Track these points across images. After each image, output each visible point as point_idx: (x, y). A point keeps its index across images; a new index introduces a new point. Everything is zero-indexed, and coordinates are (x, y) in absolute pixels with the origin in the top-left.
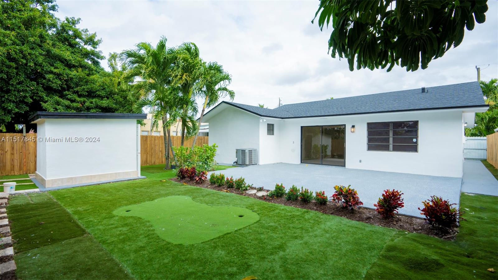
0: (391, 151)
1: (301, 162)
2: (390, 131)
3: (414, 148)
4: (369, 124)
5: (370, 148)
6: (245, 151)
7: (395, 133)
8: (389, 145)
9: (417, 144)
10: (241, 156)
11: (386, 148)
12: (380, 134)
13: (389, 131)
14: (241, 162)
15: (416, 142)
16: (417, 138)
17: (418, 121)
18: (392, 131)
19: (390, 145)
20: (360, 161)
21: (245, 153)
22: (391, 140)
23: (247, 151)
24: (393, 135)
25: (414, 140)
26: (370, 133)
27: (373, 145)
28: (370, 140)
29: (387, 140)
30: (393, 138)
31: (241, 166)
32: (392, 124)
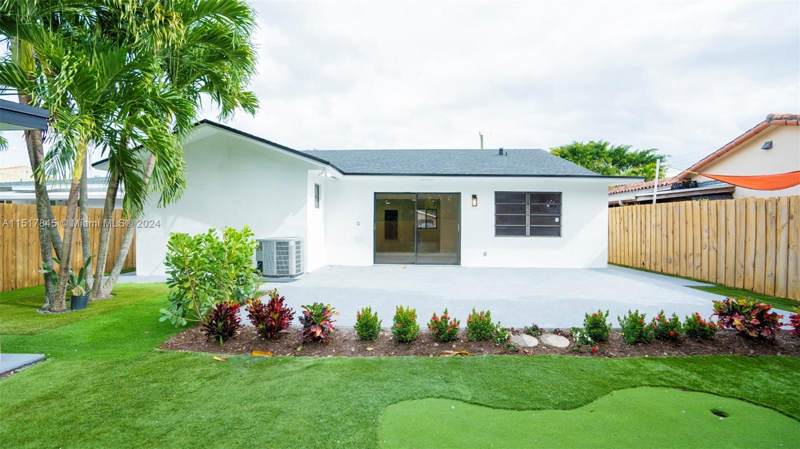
0: (528, 236)
1: (374, 263)
2: (527, 205)
3: (556, 231)
4: (497, 194)
5: (499, 232)
6: (286, 243)
7: (533, 210)
8: (525, 227)
9: (560, 225)
10: (275, 256)
11: (521, 232)
12: (513, 210)
13: (525, 205)
14: (275, 270)
15: (559, 223)
16: (559, 217)
17: (561, 193)
18: (529, 205)
19: (527, 227)
20: (485, 254)
21: (287, 249)
22: (528, 219)
23: (292, 244)
24: (531, 213)
25: (557, 220)
26: (499, 209)
27: (503, 228)
28: (499, 220)
29: (522, 220)
30: (531, 216)
31: (276, 279)
32: (529, 195)
